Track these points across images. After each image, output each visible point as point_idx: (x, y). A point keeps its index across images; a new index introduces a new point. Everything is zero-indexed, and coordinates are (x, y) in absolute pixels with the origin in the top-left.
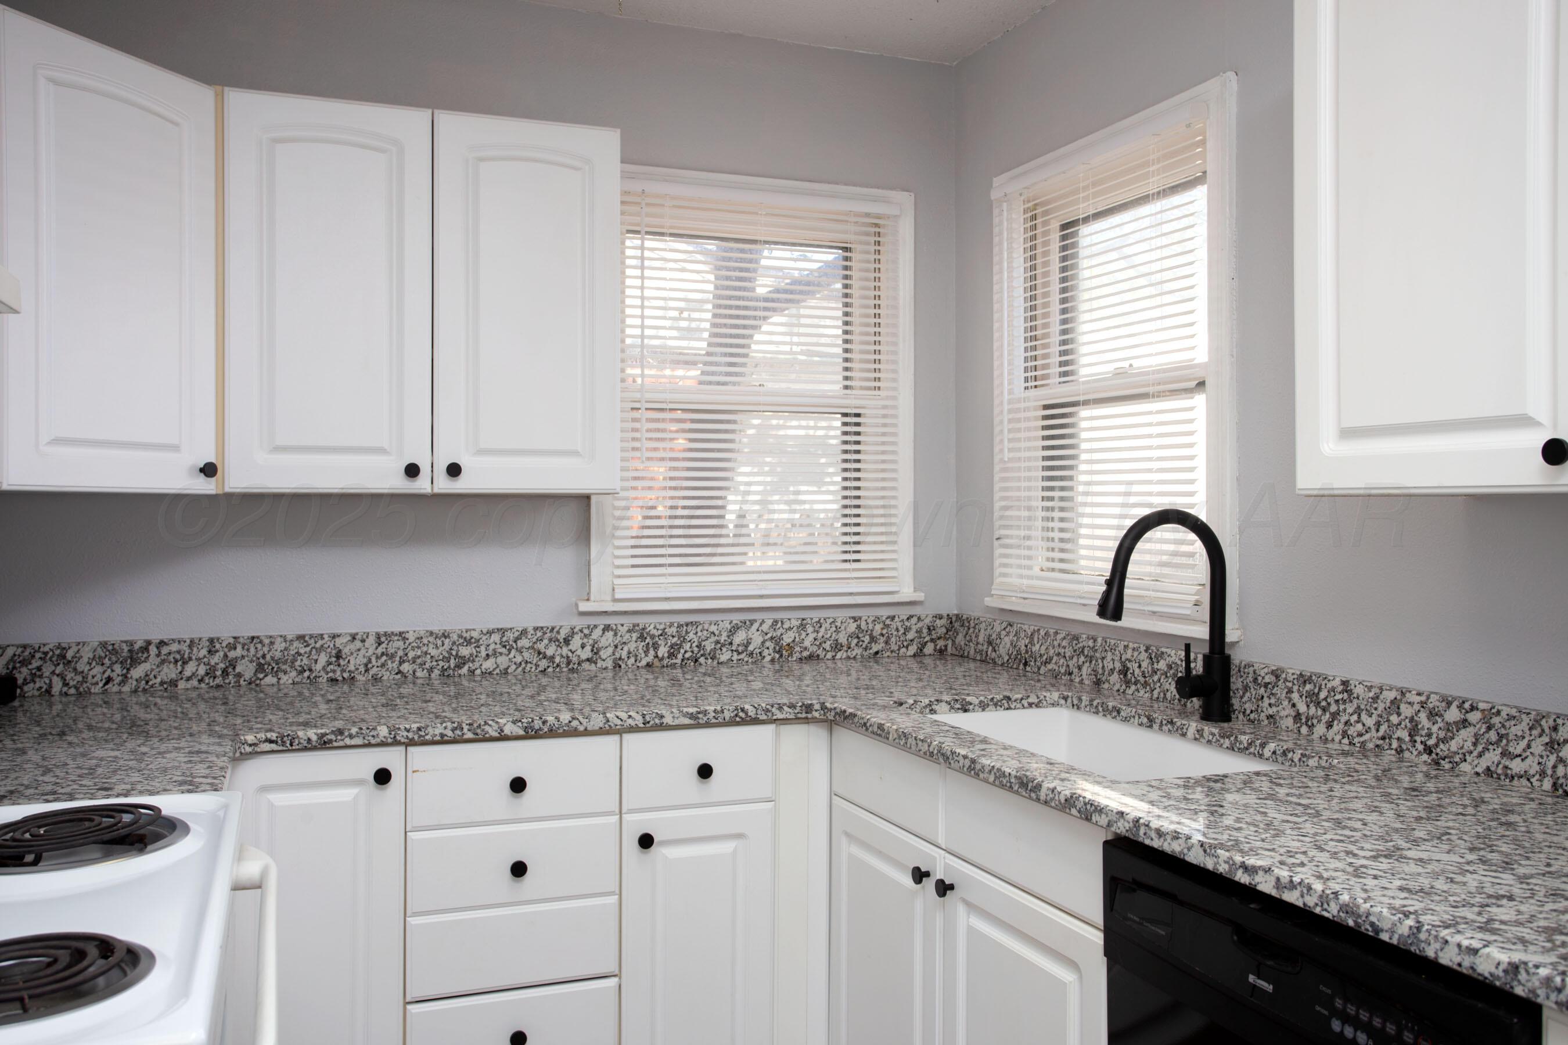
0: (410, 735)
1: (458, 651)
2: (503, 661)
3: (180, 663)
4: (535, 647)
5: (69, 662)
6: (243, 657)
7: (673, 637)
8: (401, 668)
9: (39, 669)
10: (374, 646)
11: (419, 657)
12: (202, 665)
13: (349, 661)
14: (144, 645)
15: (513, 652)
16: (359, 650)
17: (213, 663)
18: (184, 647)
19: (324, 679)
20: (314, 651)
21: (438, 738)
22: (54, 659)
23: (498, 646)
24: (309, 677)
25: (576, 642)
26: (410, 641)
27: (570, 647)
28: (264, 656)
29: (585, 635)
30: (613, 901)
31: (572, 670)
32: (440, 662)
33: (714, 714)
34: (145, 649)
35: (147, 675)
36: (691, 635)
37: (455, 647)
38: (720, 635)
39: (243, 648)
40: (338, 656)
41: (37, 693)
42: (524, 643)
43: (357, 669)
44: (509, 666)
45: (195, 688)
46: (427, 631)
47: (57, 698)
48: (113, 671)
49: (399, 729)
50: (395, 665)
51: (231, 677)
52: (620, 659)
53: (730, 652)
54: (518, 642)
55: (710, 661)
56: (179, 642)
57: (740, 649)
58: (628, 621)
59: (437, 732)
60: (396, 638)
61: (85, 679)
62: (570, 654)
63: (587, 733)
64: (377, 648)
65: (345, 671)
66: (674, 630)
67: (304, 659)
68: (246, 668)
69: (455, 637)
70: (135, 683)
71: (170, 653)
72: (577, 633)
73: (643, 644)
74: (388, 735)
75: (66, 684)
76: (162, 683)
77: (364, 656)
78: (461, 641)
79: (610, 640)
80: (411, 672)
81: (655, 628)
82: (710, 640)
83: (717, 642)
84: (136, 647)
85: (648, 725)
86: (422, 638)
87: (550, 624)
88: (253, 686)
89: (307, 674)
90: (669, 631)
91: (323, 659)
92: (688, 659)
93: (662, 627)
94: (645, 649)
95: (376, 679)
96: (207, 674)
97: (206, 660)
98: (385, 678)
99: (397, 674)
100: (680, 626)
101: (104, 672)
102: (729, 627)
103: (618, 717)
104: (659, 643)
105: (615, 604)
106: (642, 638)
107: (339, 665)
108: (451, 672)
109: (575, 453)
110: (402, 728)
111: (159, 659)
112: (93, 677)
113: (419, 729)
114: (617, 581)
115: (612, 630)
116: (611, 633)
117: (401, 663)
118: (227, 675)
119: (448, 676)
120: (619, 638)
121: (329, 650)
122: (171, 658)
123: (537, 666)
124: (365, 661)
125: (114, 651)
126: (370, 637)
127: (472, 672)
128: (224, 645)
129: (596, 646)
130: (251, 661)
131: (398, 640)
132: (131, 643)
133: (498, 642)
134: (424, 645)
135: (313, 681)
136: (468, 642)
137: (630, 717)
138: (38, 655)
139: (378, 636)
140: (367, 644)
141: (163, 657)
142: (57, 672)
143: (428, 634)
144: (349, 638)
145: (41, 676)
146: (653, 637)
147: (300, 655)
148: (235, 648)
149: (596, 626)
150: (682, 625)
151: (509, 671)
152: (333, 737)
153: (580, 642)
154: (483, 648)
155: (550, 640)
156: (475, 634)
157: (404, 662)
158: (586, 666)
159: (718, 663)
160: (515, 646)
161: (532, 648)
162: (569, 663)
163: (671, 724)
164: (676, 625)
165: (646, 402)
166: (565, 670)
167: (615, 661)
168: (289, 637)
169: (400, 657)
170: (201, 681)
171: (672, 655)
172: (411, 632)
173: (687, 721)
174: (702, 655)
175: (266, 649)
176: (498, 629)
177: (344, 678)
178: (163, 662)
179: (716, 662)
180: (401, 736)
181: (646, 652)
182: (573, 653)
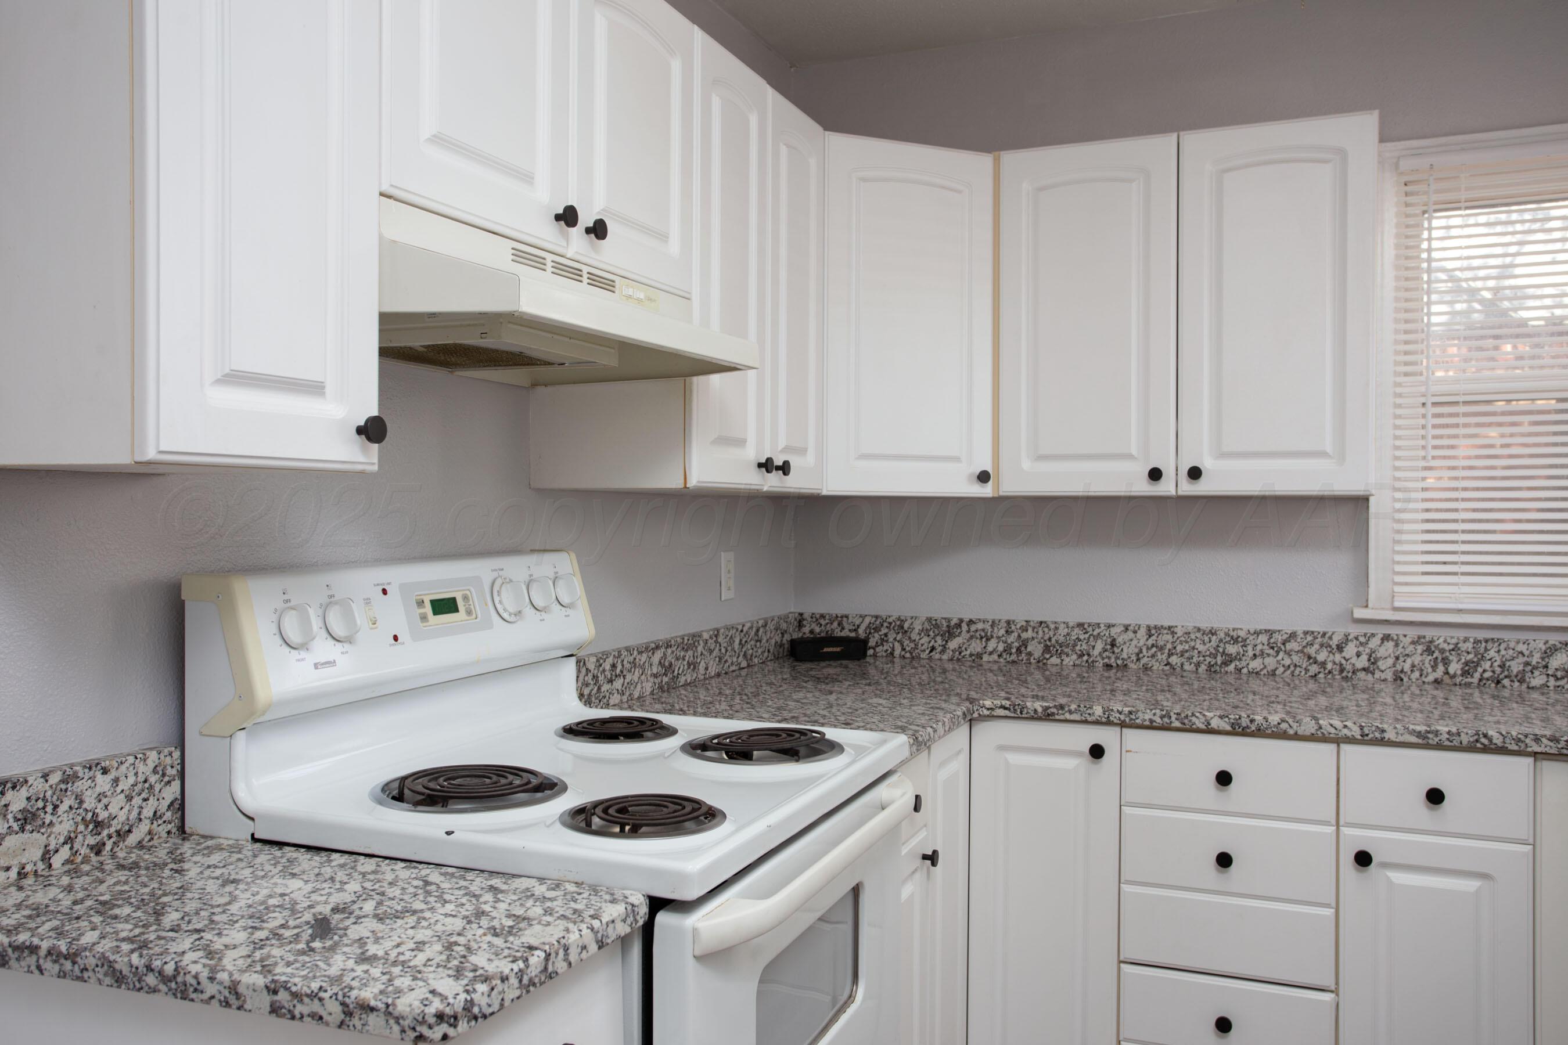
0: (1122, 717)
1: (1224, 649)
2: (1271, 662)
3: (984, 640)
4: (1305, 650)
5: (906, 632)
6: (1033, 638)
7: (1468, 653)
8: (1170, 660)
9: (886, 635)
10: (1145, 638)
11: (1187, 651)
12: (1001, 643)
13: (1122, 650)
14: (958, 622)
15: (1281, 654)
16: (1131, 640)
17: (1009, 642)
18: (987, 626)
19: (1100, 664)
20: (1092, 638)
21: (1147, 723)
22: (896, 628)
23: (1266, 647)
24: (1087, 661)
25: (1350, 650)
26: (1178, 635)
27: (1344, 654)
28: (1050, 639)
29: (1361, 644)
30: (1328, 913)
31: (1346, 679)
32: (1207, 658)
33: (1448, 736)
34: (959, 625)
35: (960, 648)
36: (1492, 653)
37: (1222, 645)
38: (1531, 655)
39: (1033, 631)
40: (1113, 644)
41: (884, 654)
42: (1292, 646)
43: (1130, 657)
44: (1277, 668)
45: (996, 662)
46: (1195, 627)
47: (897, 660)
48: (936, 642)
49: (1112, 710)
50: (1164, 657)
51: (1023, 655)
52: (1402, 671)
53: (1545, 677)
54: (1287, 645)
55: (1517, 684)
56: (984, 622)
57: (1559, 674)
58: (1413, 633)
59: (1147, 717)
60: (1165, 631)
61: (916, 648)
62: (1343, 662)
63: (1297, 737)
64: (1147, 640)
65: (1119, 658)
66: (1469, 646)
67: (1083, 644)
68: (1036, 649)
69: (1222, 635)
70: (951, 653)
71: (977, 631)
72: (1351, 640)
73: (1430, 657)
74: (1102, 715)
75: (903, 649)
76: (971, 655)
77: (1136, 646)
78: (1228, 639)
79: (1391, 650)
80: (1179, 665)
81: (1445, 641)
82: (1517, 661)
83: (1527, 664)
84: (953, 623)
85: (1366, 738)
86: (1189, 633)
87: (1322, 630)
88: (1041, 664)
89: (1085, 658)
90: (1464, 646)
91: (1099, 646)
92: (1488, 679)
93: (1454, 641)
94: (1432, 663)
95: (1146, 668)
96: (1005, 651)
97: (1004, 638)
98: (1155, 668)
99: (1166, 665)
100: (1477, 642)
101: (930, 642)
102: (1544, 648)
103: (1331, 725)
104: (1451, 658)
105: (1396, 613)
106: (1429, 651)
107: (1113, 653)
108: (1218, 668)
109: (1322, 454)
110: (1115, 710)
111: (968, 635)
112: (922, 645)
113: (1130, 713)
114: (1397, 589)
115: (1392, 640)
116: (1391, 644)
117: (1170, 655)
118: (1021, 652)
119: (1215, 672)
120: (1400, 650)
121: (1105, 638)
122: (978, 635)
123: (1307, 670)
124: (1137, 650)
125: (937, 626)
126: (1141, 629)
127: (1239, 670)
128: (1018, 626)
129: (1374, 655)
130: (1040, 643)
131: (1167, 634)
132: (949, 620)
133: (1266, 643)
134: (1192, 640)
135: (1091, 665)
136: (1235, 640)
137: (1345, 726)
138: (885, 624)
139: (1149, 629)
140: (1139, 635)
141: (972, 633)
142: (898, 639)
143: (1196, 630)
144: (1123, 629)
145: (887, 641)
146: (1442, 651)
147: (1080, 640)
148: (1027, 631)
149: (1373, 635)
150: (1480, 641)
151: (1277, 672)
152: (1054, 710)
153: (1356, 650)
154: (1250, 648)
155: (1322, 645)
156: (1242, 634)
157: (1172, 654)
158: (1362, 675)
159: (1528, 687)
160: (1283, 649)
161: (1302, 651)
162: (1342, 671)
163: (1394, 740)
164: (1472, 640)
165: (1433, 395)
166: (1338, 677)
167: (1395, 673)
168: (1071, 624)
169: (1169, 650)
170: (1000, 656)
171: (1465, 673)
172: (1180, 627)
173: (1413, 739)
174: (1506, 677)
175: (1051, 633)
176: (1265, 631)
177: (1117, 665)
178: (972, 637)
179: (1524, 686)
180: (1115, 717)
181: (1434, 667)
182: (1347, 660)
